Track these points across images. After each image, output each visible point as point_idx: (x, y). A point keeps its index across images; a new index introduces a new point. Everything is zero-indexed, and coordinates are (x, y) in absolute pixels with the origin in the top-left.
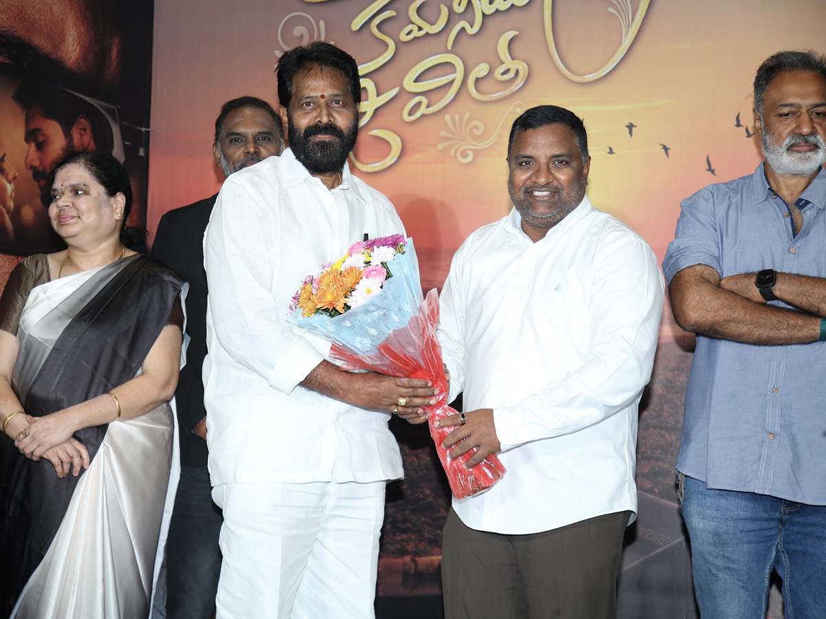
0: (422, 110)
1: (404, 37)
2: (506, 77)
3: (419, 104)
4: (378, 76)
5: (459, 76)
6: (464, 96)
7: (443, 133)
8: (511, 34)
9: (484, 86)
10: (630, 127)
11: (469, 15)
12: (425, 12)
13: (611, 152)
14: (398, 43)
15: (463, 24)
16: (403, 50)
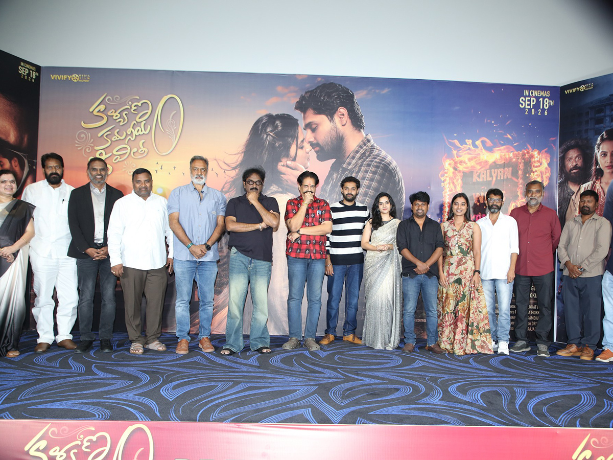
0: (118, 160)
1: (113, 139)
2: (142, 152)
3: (117, 158)
4: (105, 150)
5: (129, 151)
6: (130, 157)
7: (124, 166)
8: (143, 141)
9: (136, 154)
10: (175, 167)
11: (131, 135)
12: (119, 133)
13: (170, 174)
14: (111, 141)
15: (130, 137)
16: (113, 143)
